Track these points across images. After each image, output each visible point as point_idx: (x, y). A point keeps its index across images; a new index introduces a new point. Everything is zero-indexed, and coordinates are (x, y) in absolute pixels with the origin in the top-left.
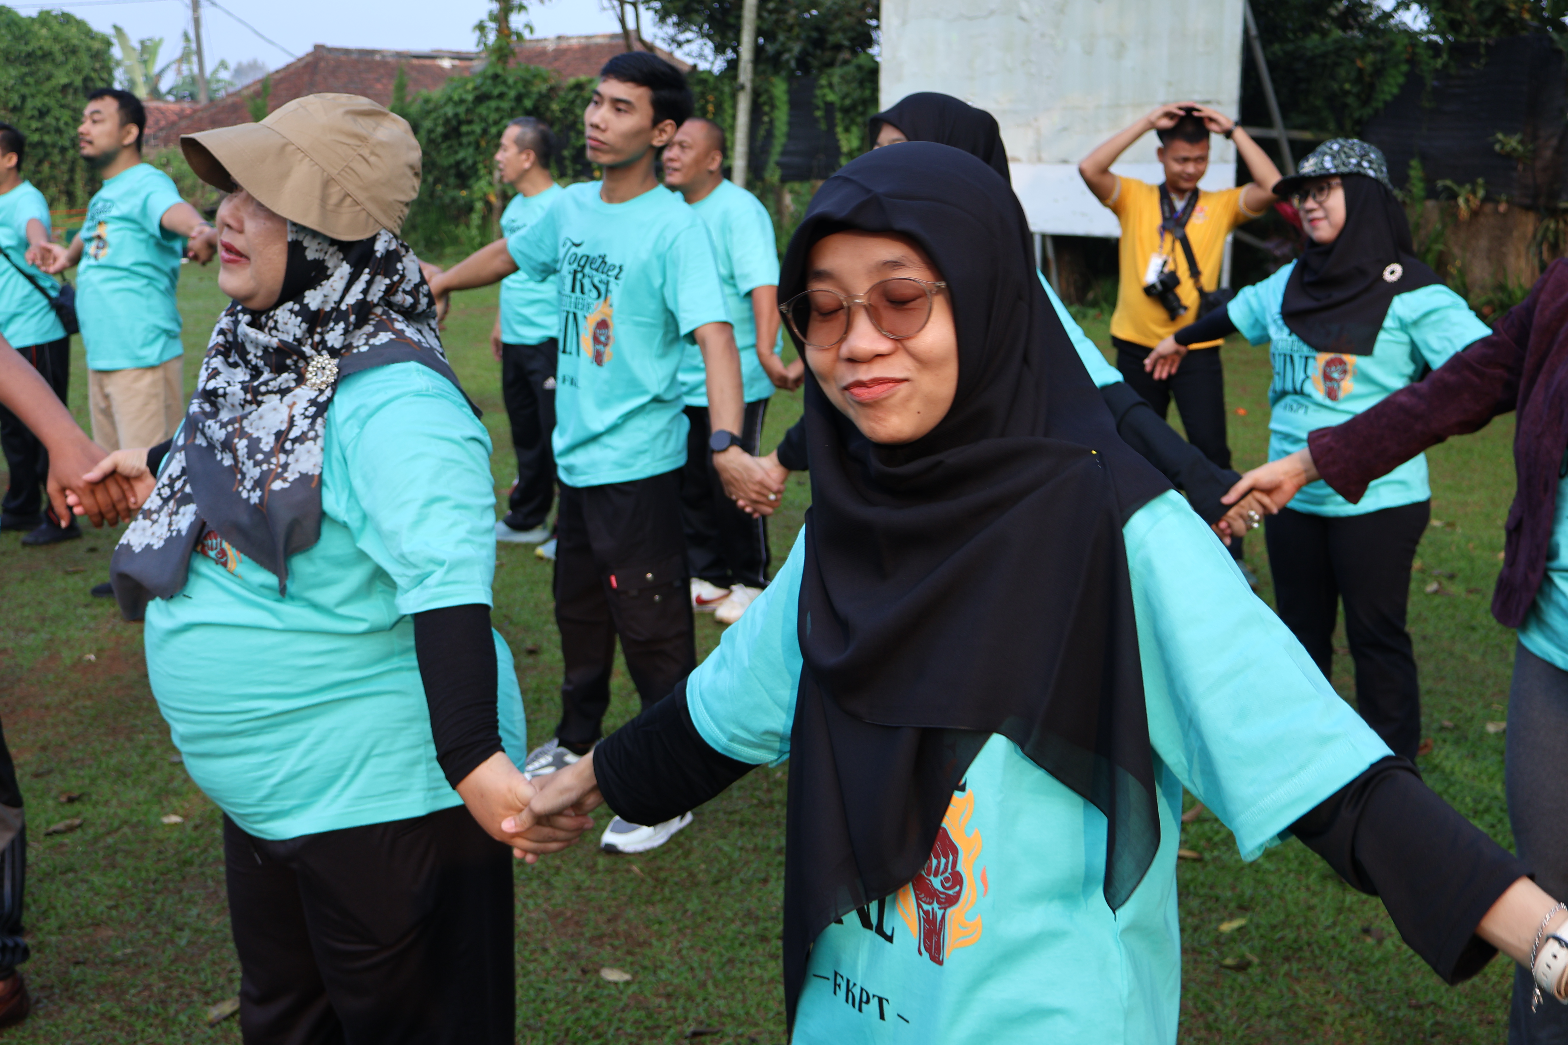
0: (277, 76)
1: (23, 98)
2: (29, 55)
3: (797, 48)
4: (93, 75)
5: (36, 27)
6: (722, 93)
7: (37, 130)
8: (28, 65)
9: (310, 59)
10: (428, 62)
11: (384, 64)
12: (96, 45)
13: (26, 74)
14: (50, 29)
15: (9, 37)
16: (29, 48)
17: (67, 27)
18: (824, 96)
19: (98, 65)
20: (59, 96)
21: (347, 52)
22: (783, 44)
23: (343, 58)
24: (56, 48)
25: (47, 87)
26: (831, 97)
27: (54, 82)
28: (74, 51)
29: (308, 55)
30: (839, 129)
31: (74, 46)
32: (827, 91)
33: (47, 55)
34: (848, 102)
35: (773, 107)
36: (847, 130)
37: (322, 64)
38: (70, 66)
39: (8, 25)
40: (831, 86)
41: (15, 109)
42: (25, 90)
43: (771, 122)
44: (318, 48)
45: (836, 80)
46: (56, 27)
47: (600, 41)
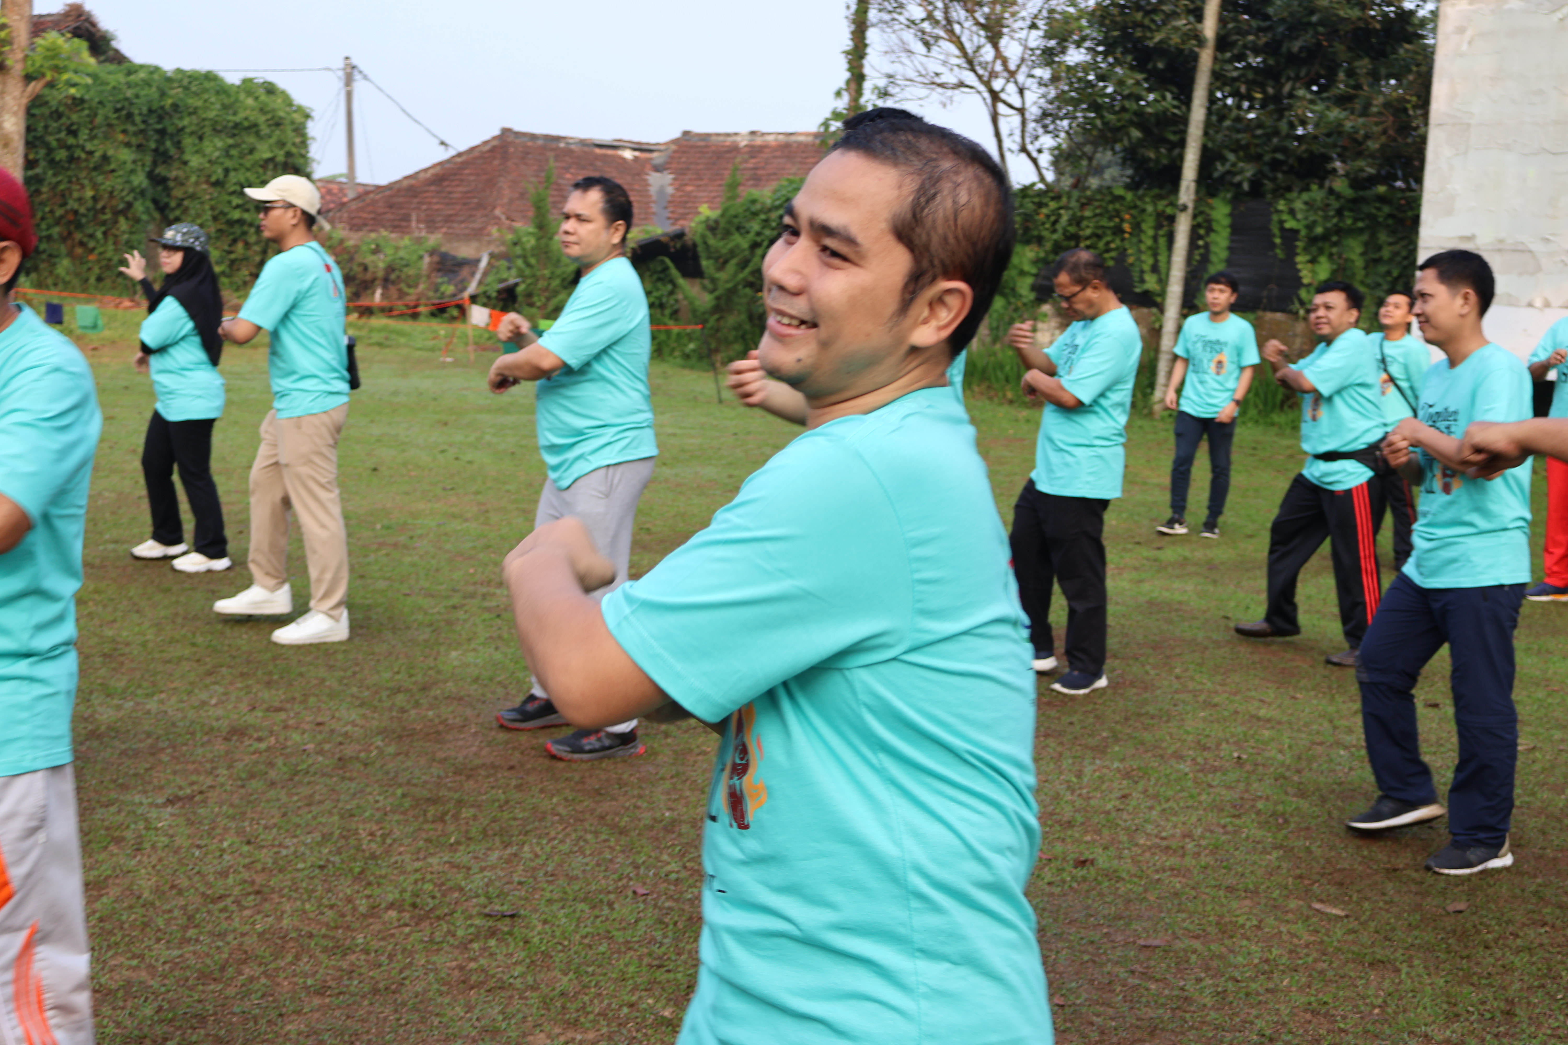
0: (459, 160)
1: (227, 171)
2: (237, 125)
3: (1249, 170)
4: (294, 150)
5: (242, 96)
6: (1143, 211)
7: (238, 206)
8: (234, 136)
9: (495, 143)
10: (610, 152)
11: (568, 152)
12: (297, 117)
13: (231, 146)
14: (256, 98)
15: (218, 106)
16: (237, 119)
17: (273, 97)
18: (1281, 222)
19: (298, 140)
20: (261, 170)
21: (533, 137)
22: (1234, 165)
23: (530, 144)
24: (262, 119)
25: (248, 161)
26: (1290, 224)
27: (256, 156)
28: (277, 124)
29: (494, 138)
30: (1299, 259)
31: (281, 118)
32: (1285, 217)
33: (253, 128)
34: (1319, 230)
35: (1210, 230)
36: (1313, 261)
37: (512, 150)
38: (272, 140)
39: (218, 93)
40: (1292, 212)
41: (218, 184)
42: (228, 163)
43: (1207, 246)
44: (506, 131)
45: (1298, 205)
46: (263, 98)
47: (802, 139)
